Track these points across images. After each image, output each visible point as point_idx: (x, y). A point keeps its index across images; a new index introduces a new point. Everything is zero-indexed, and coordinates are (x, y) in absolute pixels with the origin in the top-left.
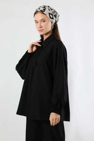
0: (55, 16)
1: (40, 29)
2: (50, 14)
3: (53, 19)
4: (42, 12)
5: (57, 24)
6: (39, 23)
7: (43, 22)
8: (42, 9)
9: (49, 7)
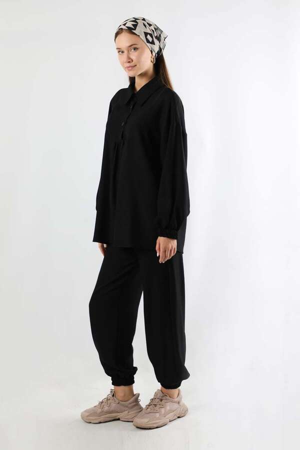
0: (159, 38)
1: (128, 65)
2: (146, 34)
3: (154, 44)
4: (131, 30)
5: (162, 54)
6: (126, 52)
7: (133, 50)
8: (130, 24)
9: (144, 20)
